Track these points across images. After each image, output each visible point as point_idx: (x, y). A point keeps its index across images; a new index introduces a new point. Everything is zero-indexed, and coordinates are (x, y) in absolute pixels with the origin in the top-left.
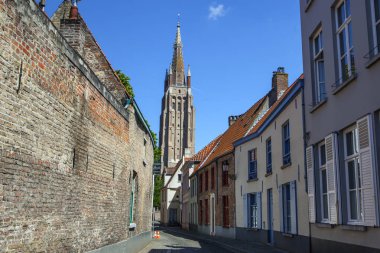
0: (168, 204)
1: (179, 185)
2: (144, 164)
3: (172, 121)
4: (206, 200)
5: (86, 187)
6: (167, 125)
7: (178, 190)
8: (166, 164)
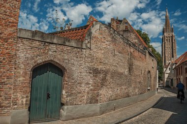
0: (166, 80)
1: (170, 72)
2: (153, 68)
3: (166, 46)
4: (180, 79)
5: (133, 78)
6: (165, 48)
7: (169, 74)
8: (165, 64)
